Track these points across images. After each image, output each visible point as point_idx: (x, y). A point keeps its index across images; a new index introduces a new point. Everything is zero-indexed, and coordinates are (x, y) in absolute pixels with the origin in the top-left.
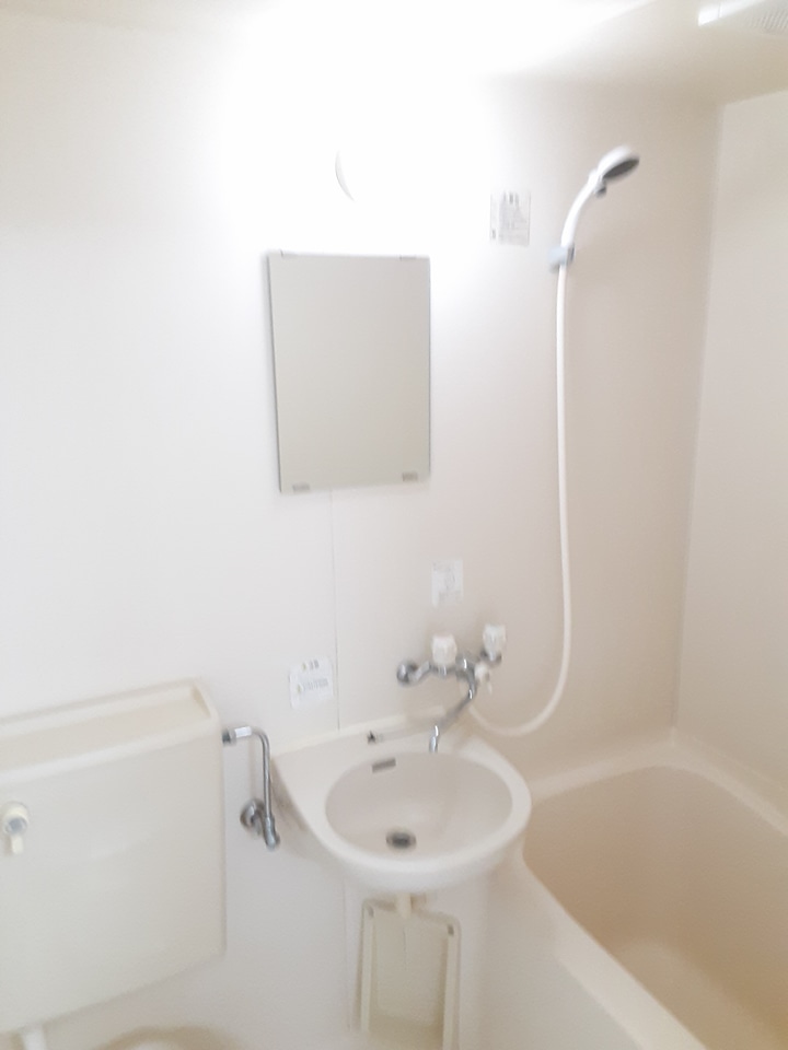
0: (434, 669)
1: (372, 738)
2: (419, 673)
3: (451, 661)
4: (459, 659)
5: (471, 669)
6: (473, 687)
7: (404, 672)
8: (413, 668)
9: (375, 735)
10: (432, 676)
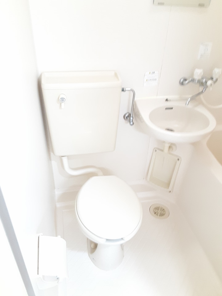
0: (193, 80)
1: (167, 100)
2: (187, 82)
3: (200, 78)
4: (203, 78)
5: (206, 82)
6: (205, 89)
7: (182, 80)
8: (185, 80)
9: (168, 99)
10: (191, 83)
